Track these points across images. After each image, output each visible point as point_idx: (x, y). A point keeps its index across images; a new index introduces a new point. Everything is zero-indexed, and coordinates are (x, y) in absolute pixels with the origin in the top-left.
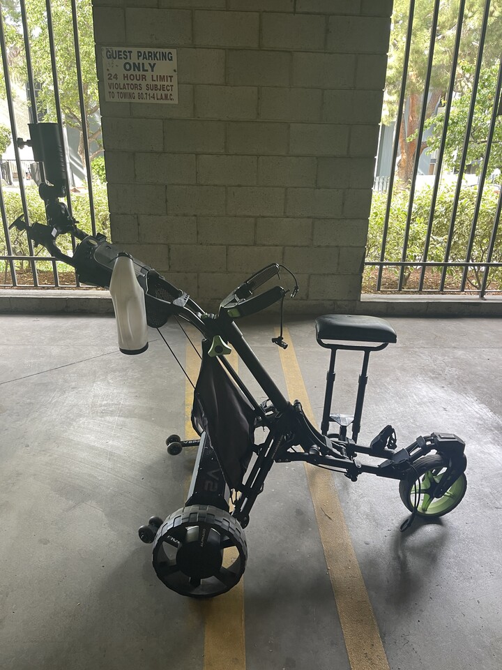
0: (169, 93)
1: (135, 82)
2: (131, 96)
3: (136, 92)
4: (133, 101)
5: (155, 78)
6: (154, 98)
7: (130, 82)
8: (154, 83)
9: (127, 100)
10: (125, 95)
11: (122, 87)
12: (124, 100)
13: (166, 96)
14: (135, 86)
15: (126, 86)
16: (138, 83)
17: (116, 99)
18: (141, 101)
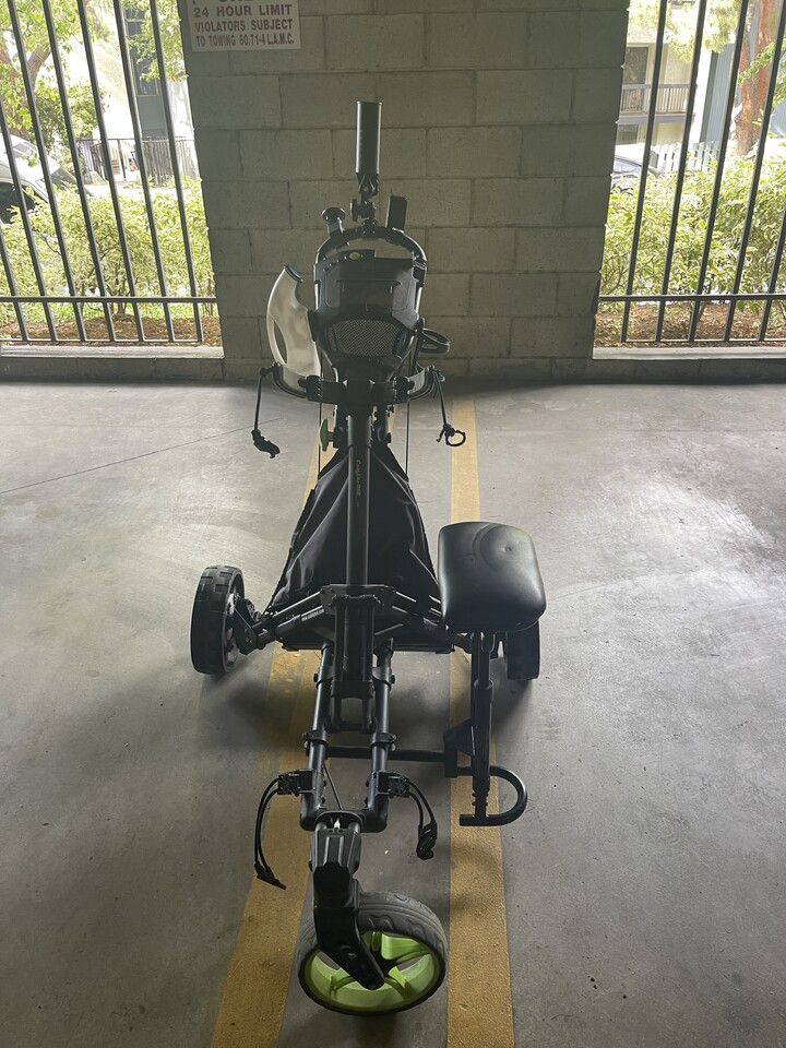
0: (286, 32)
1: (235, 18)
2: (230, 40)
3: (237, 33)
4: (233, 48)
5: (264, 11)
6: (264, 41)
7: (227, 18)
8: (263, 18)
9: (224, 48)
10: (220, 40)
11: (215, 28)
12: (219, 48)
13: (282, 37)
14: (235, 25)
15: (222, 25)
16: (239, 19)
17: (208, 47)
18: (245, 47)
